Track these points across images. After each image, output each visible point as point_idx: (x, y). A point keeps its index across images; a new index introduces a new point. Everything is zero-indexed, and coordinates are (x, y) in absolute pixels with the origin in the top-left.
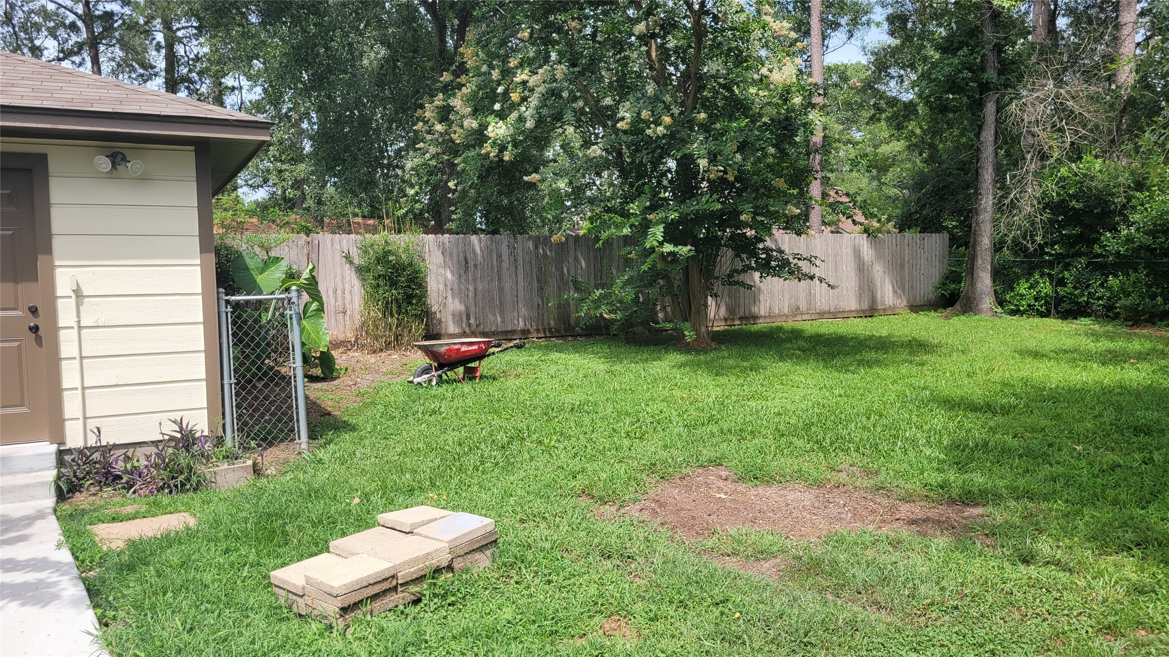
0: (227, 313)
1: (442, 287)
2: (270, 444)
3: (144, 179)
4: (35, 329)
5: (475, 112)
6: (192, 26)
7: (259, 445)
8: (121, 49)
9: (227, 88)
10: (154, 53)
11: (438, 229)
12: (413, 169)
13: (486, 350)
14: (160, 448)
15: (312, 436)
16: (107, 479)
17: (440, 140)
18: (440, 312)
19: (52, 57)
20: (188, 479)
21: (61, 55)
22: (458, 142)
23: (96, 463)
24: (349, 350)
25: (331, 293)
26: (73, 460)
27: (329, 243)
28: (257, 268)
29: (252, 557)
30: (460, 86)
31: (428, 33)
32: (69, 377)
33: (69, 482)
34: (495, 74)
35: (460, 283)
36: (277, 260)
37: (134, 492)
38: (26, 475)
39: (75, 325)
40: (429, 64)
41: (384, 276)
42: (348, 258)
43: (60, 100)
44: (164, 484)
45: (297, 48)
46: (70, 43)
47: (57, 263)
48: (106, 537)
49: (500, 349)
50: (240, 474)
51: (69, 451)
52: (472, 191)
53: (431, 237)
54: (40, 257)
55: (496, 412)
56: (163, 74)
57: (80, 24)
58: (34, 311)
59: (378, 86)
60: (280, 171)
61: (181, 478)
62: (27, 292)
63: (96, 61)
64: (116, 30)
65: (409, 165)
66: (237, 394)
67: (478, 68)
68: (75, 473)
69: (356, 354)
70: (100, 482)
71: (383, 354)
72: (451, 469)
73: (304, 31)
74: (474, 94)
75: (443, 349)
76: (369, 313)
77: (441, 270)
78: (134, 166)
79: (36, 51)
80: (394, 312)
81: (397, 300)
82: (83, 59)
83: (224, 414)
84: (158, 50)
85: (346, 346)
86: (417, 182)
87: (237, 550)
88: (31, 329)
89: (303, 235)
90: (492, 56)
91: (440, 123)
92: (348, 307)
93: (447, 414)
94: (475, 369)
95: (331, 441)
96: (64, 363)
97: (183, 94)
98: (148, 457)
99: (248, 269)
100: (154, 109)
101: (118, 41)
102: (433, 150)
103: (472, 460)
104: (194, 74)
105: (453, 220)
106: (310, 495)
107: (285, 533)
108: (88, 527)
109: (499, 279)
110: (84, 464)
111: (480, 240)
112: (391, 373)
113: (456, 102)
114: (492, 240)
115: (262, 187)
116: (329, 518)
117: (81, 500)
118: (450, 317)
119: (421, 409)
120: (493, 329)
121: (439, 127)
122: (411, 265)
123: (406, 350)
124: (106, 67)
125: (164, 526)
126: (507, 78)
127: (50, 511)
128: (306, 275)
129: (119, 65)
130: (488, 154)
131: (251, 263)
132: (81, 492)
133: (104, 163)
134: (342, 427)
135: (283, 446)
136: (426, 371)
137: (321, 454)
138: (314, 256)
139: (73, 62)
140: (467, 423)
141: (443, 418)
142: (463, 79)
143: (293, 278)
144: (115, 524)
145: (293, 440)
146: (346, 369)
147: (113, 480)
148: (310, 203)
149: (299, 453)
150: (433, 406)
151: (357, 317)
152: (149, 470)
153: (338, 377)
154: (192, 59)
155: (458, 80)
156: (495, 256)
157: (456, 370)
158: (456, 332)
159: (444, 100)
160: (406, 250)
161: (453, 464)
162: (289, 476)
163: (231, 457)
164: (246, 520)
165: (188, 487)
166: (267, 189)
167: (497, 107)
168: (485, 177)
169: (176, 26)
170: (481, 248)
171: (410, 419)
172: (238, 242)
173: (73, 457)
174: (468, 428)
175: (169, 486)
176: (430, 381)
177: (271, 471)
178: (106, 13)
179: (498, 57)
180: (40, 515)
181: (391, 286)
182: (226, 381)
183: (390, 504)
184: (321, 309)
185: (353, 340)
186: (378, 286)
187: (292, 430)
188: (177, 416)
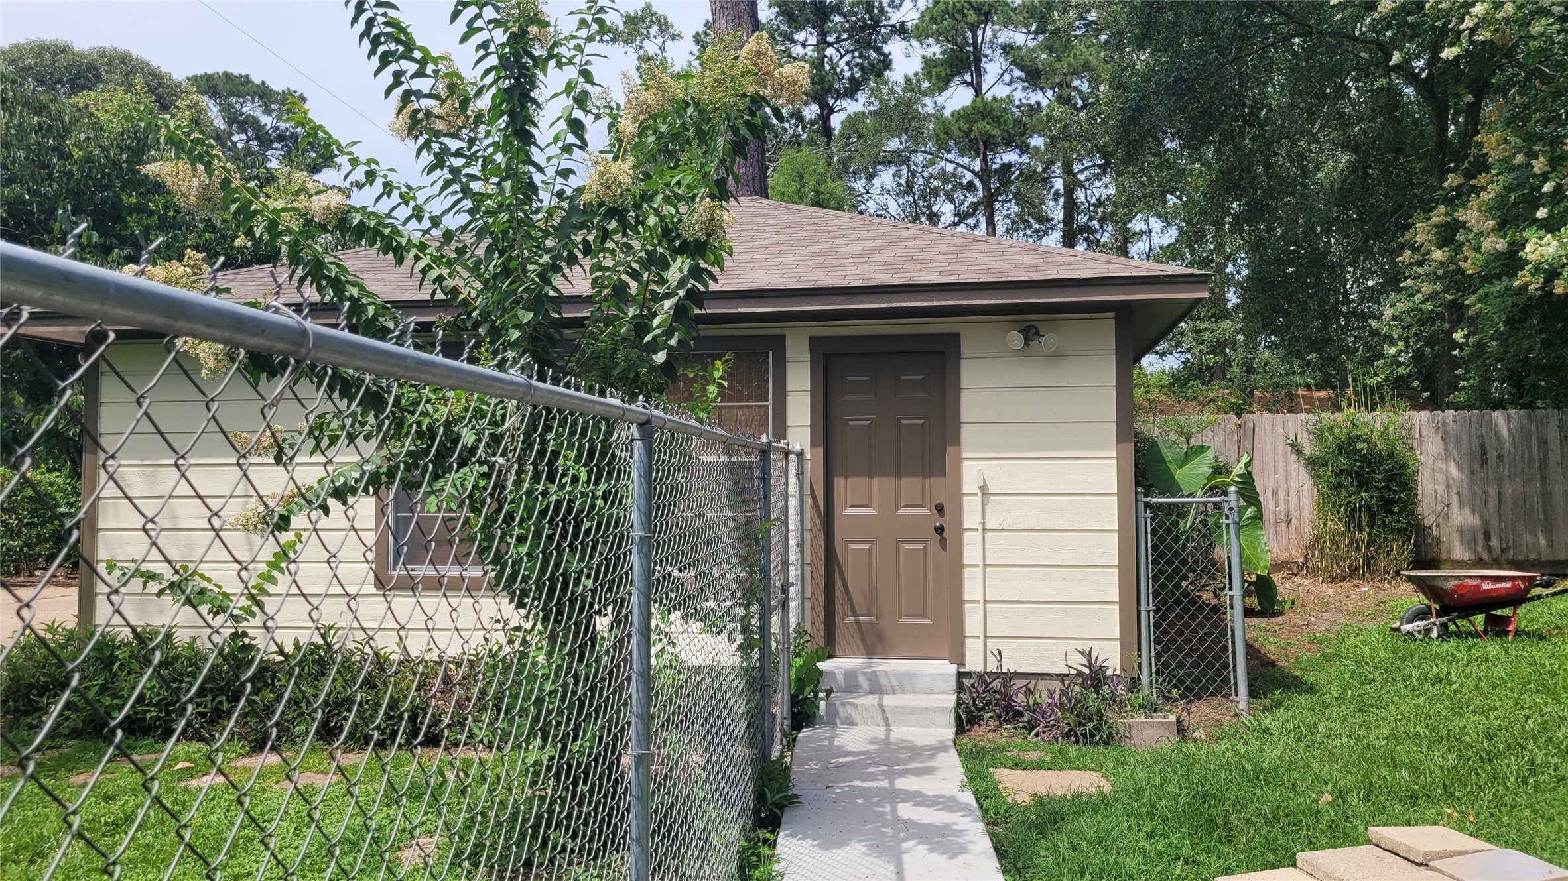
0: (1146, 519)
1: (1441, 488)
2: (1198, 697)
3: (1058, 355)
4: (940, 530)
5: (1502, 227)
6: (1095, 165)
7: (1183, 696)
8: (1017, 204)
9: (1135, 234)
10: (1052, 203)
11: (1435, 403)
12: (1394, 318)
13: (1527, 590)
14: (1066, 683)
15: (1253, 694)
16: (1007, 714)
17: (1440, 272)
18: (1438, 526)
19: (948, 223)
20: (1098, 728)
21: (957, 219)
22: (1470, 272)
23: (995, 692)
24: (1295, 575)
25: (1269, 494)
26: (973, 686)
27: (1268, 426)
28: (1176, 461)
29: (1186, 851)
30: (1477, 190)
31: (1415, 122)
32: (972, 589)
33: (968, 711)
34: (1539, 165)
35: (1472, 483)
36: (1202, 449)
37: (1037, 735)
38: (926, 697)
39: (980, 527)
40: (1419, 165)
41: (1349, 473)
42: (1295, 447)
43: (975, 272)
44: (1070, 730)
45: (1227, 173)
46: (966, 204)
47: (965, 455)
48: (1010, 785)
49: (1552, 590)
50: (1160, 732)
51: (969, 674)
52: (1494, 343)
53: (1424, 414)
54: (948, 449)
55: (1549, 691)
56: (1060, 226)
57: (977, 182)
58: (940, 509)
59: (1338, 206)
60: (1198, 332)
61: (1090, 725)
62: (934, 487)
63: (991, 223)
64: (1013, 183)
65: (1388, 312)
66: (1157, 626)
67: (1506, 160)
68: (974, 701)
69: (1306, 582)
70: (1000, 716)
71: (1347, 585)
72: (1478, 774)
73: (1237, 148)
74: (1501, 199)
75: (1450, 585)
76: (1325, 524)
77: (1440, 464)
78: (1049, 340)
79: (934, 218)
80: (1364, 524)
81: (1368, 507)
82: (978, 221)
83: (1139, 649)
84: (1056, 200)
85: (1290, 569)
86: (1400, 337)
87: (1165, 836)
88: (936, 529)
89: (1233, 416)
90: (1531, 138)
91: (1440, 248)
92: (1294, 514)
93: (1462, 685)
94: (1506, 620)
95: (1279, 704)
96: (967, 570)
97: (1081, 247)
98: (1051, 694)
99: (1164, 462)
100: (1072, 272)
101: (1015, 196)
102: (1427, 288)
103: (1512, 766)
104: (1095, 222)
105: (1459, 390)
106: (1258, 778)
107: (1227, 826)
108: (991, 770)
109: (1544, 479)
110: (984, 692)
111: (1509, 419)
112: (1362, 613)
113: (1470, 215)
114: (1529, 418)
115: (1171, 353)
116: (1287, 815)
117: (981, 735)
118: (1455, 537)
119: (1416, 674)
120: (1532, 556)
121: (1438, 254)
122: (1391, 455)
123: (1382, 580)
124: (1000, 227)
125: (1075, 785)
126: (1559, 168)
127: (951, 743)
128: (1239, 469)
129: (1014, 223)
130: (1525, 287)
131: (1168, 454)
132: (980, 725)
133: (1016, 339)
134: (1293, 685)
135: (1213, 701)
136: (1421, 615)
137: (1267, 719)
138: (1247, 444)
139: (968, 225)
140: (1499, 704)
141: (1456, 691)
142: (1482, 179)
143: (1220, 473)
144: (1018, 772)
145: (1228, 695)
146: (1293, 603)
147: (1014, 717)
148: (1235, 372)
149: (1236, 715)
150: (1435, 670)
151: (1307, 529)
152: (1052, 710)
153: (1282, 613)
154: (1094, 205)
155: (1473, 182)
156: (1535, 443)
157: (1471, 618)
158: (1466, 558)
159: (1447, 214)
160: (1385, 433)
161: (1482, 769)
162: (1224, 745)
163: (1148, 708)
164: (1176, 797)
165: (1097, 738)
166: (1178, 355)
167: (1542, 213)
168: (1518, 322)
169: (1077, 167)
170: (1509, 430)
171: (1399, 685)
172: (1151, 426)
173: (972, 681)
174: (1500, 713)
175: (1076, 735)
176: (1428, 631)
177: (1199, 734)
178: (1003, 165)
179: (1542, 139)
180: (941, 748)
181: (1360, 486)
182: (1143, 608)
183: (1380, 815)
184: (1258, 517)
185: (1300, 560)
186: (1340, 485)
187: (1226, 681)
188: (1085, 646)
